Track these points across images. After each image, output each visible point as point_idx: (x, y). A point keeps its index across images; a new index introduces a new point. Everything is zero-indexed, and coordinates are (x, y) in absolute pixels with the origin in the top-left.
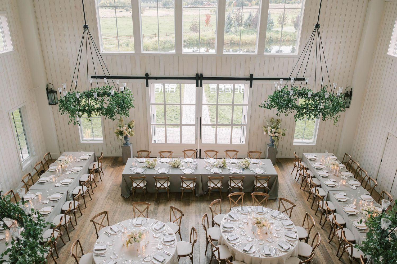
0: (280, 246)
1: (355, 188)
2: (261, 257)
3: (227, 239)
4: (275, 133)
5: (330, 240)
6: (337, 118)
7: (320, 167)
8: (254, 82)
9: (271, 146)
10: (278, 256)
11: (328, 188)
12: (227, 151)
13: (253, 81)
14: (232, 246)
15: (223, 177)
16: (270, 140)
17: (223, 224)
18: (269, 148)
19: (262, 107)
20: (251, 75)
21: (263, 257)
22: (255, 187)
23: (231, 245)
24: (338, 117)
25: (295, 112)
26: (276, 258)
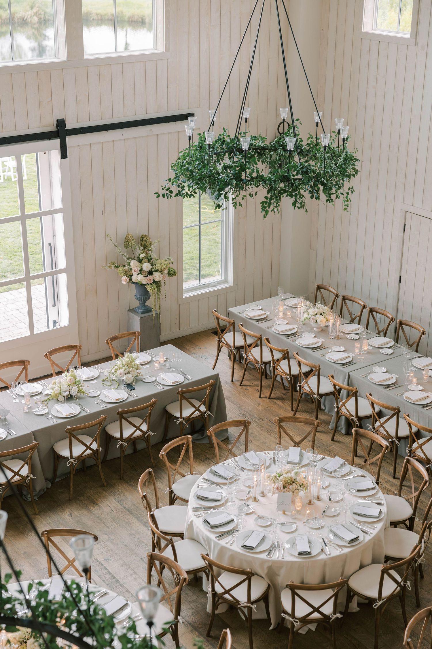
0: (359, 515)
1: (390, 351)
2: (342, 552)
3: (244, 546)
4: (150, 273)
5: (398, 479)
6: (348, 193)
7: (291, 330)
8: (70, 140)
9: (142, 313)
10: (372, 536)
11: (343, 369)
12: (51, 353)
13: (67, 139)
14: (266, 558)
15: (105, 418)
16: (138, 296)
17: (206, 522)
18: (141, 318)
19: (164, 196)
20: (61, 123)
21: (346, 550)
22: (180, 420)
23: (264, 556)
24: (350, 191)
25: (262, 192)
26: (370, 540)
